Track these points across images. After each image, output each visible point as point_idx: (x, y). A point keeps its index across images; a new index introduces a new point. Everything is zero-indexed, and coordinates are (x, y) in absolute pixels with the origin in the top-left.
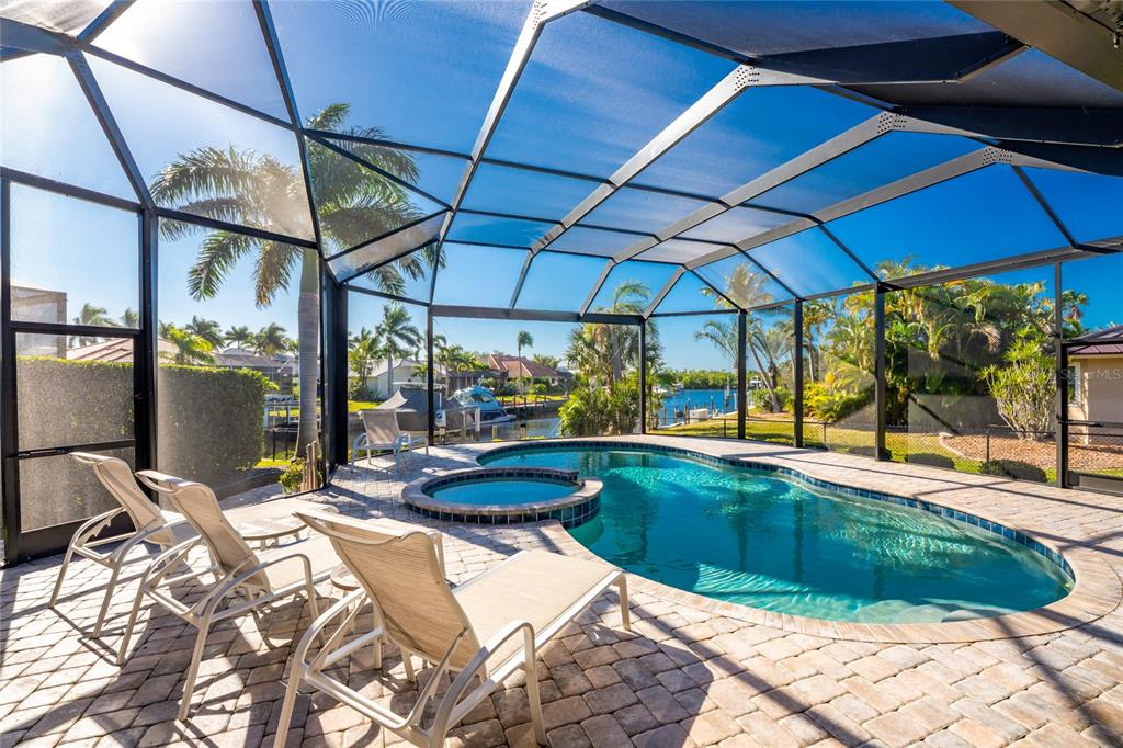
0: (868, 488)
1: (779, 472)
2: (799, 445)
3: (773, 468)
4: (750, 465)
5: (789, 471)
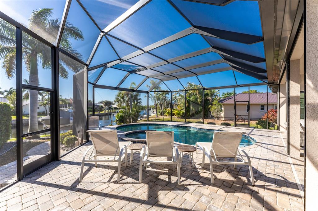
0: (210, 129)
1: (188, 127)
2: (186, 122)
3: (187, 127)
4: (182, 126)
5: (191, 127)
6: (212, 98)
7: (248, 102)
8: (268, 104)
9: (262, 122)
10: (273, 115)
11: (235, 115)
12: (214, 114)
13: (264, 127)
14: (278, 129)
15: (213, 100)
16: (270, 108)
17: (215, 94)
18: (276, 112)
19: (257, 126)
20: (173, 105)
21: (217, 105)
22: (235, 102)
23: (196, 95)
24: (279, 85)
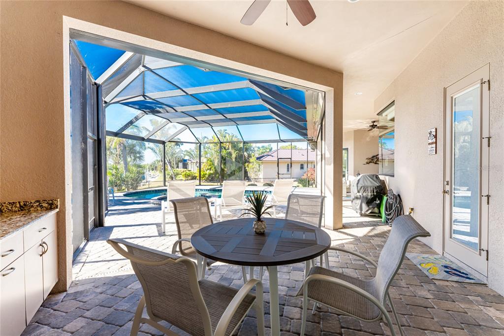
6: (248, 154)
7: (291, 159)
8: (308, 162)
9: (303, 180)
10: (312, 174)
11: (278, 174)
12: (251, 174)
13: (305, 186)
14: (316, 187)
15: (249, 156)
16: (309, 165)
17: (252, 148)
18: (314, 170)
19: (298, 185)
20: (187, 164)
21: (255, 163)
22: (278, 159)
23: (228, 149)
24: (317, 142)
